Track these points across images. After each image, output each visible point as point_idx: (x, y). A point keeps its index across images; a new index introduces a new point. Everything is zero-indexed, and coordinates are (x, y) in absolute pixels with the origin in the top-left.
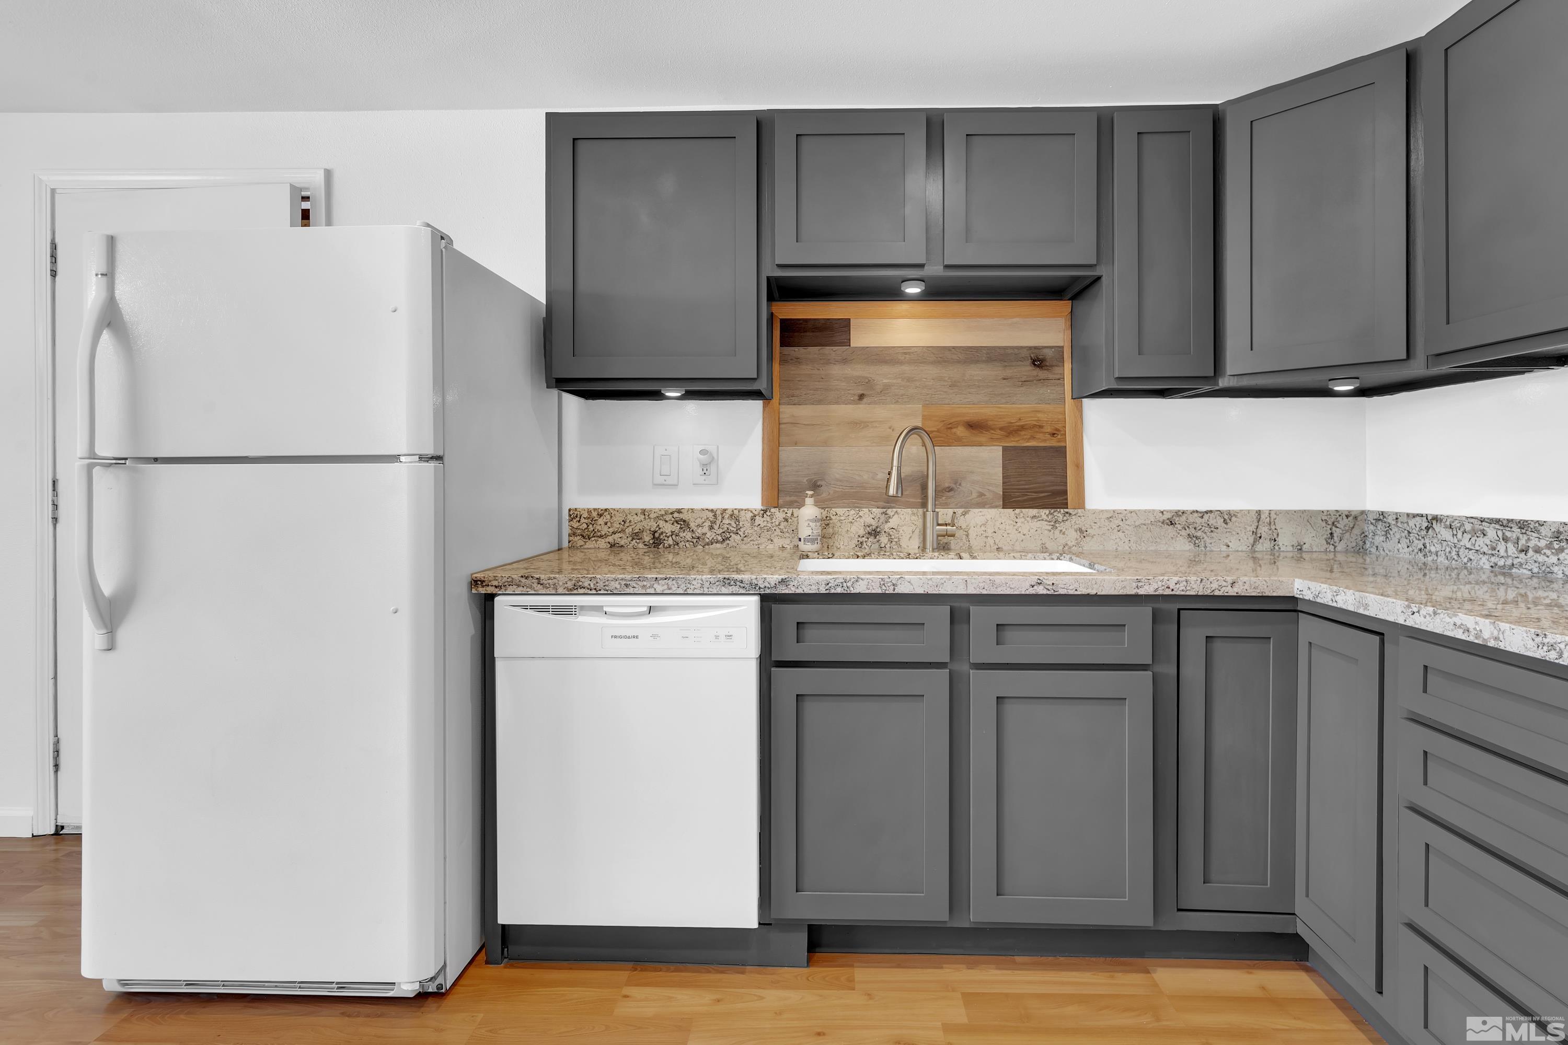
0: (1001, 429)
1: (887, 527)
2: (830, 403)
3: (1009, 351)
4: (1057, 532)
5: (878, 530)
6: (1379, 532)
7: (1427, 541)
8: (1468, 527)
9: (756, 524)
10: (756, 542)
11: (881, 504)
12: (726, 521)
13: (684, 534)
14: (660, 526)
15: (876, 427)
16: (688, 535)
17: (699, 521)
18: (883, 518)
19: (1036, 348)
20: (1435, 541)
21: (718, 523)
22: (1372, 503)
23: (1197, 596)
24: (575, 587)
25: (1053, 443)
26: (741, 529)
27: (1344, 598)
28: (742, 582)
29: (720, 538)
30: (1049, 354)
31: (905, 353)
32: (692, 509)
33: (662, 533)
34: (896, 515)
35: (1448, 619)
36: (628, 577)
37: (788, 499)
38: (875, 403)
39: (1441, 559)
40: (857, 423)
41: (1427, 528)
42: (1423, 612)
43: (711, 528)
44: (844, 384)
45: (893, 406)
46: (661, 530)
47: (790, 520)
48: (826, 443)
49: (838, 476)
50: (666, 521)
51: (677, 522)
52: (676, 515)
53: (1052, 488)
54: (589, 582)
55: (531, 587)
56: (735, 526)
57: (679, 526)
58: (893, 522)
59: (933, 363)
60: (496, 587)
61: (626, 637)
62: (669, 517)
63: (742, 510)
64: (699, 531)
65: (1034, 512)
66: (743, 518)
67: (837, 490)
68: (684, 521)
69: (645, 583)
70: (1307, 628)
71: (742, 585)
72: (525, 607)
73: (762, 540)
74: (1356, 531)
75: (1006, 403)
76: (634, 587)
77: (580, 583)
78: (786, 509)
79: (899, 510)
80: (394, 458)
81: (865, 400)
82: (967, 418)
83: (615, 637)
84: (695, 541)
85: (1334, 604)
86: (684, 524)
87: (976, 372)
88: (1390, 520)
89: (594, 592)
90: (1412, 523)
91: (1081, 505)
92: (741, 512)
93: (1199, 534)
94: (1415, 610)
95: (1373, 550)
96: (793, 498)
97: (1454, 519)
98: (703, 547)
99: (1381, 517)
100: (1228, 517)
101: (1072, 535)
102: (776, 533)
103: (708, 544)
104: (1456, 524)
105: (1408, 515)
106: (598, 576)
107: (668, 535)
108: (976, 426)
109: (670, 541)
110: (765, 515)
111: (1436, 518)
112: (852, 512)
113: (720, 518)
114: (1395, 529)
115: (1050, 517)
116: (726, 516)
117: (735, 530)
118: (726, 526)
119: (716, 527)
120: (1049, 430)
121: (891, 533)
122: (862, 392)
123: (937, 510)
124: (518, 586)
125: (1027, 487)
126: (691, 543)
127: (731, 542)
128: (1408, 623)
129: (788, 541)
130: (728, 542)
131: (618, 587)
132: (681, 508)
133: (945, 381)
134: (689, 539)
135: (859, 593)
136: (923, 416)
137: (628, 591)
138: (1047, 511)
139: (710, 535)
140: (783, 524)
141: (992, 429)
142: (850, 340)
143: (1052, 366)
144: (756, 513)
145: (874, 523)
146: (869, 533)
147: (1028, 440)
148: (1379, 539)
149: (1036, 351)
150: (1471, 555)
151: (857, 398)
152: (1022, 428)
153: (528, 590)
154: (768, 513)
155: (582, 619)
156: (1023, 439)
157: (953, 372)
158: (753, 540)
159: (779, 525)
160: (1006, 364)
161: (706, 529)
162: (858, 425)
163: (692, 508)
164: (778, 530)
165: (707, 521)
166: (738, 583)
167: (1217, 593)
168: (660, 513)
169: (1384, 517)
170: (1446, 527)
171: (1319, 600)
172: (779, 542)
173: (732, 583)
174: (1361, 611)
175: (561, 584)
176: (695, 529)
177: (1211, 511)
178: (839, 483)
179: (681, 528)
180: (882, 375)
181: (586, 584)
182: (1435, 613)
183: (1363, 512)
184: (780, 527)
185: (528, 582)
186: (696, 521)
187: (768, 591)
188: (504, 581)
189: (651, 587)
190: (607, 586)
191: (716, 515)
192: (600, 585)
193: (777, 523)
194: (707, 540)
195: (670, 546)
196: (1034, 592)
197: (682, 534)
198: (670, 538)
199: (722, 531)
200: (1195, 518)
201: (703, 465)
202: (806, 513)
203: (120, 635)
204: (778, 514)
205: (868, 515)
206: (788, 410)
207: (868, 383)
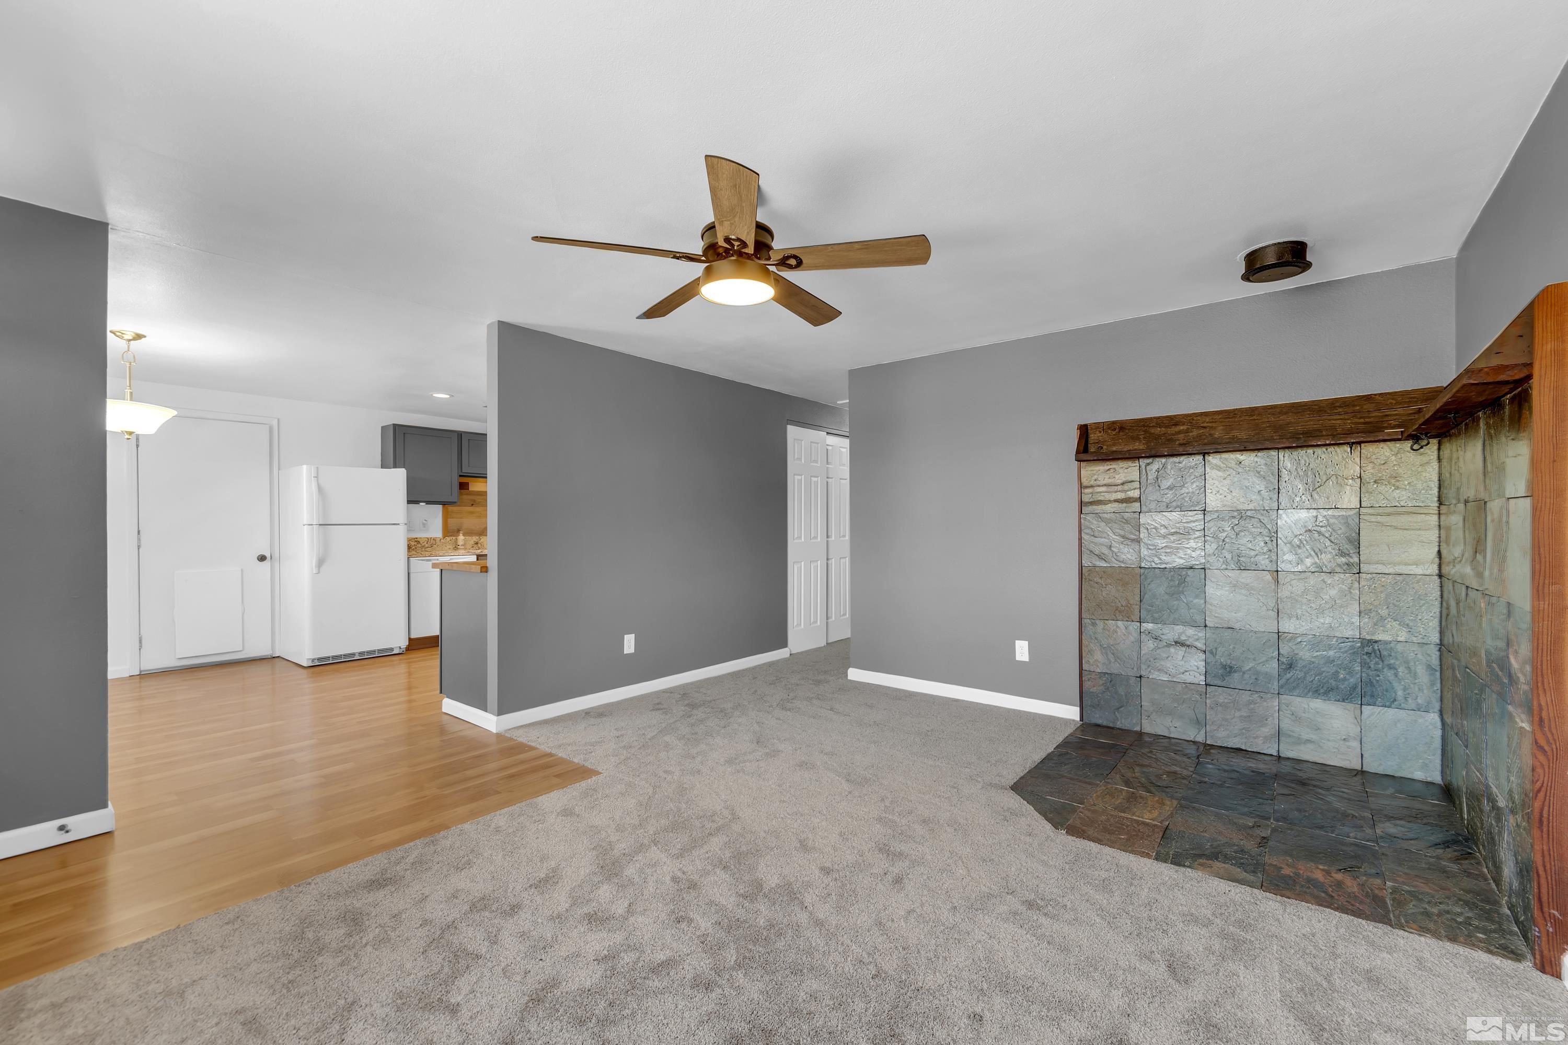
2: (463, 506)
9: (441, 542)
11: (478, 535)
12: (431, 541)
14: (410, 542)
15: (476, 513)
17: (423, 540)
18: (478, 539)
26: (436, 543)
29: (429, 545)
32: (421, 538)
33: (410, 544)
37: (451, 534)
40: (470, 512)
44: (467, 501)
45: (481, 507)
47: (451, 540)
48: (462, 518)
49: (466, 528)
52: (416, 540)
56: (434, 542)
58: (482, 541)
62: (413, 541)
64: (423, 544)
66: (437, 540)
67: (465, 532)
73: (443, 546)
78: (450, 537)
79: (483, 537)
80: (398, 524)
84: (421, 545)
86: (418, 542)
92: (436, 538)
98: (423, 548)
102: (447, 544)
107: (412, 544)
109: (413, 546)
112: (470, 537)
116: (431, 539)
119: (428, 542)
121: (481, 544)
122: (472, 503)
129: (451, 546)
130: (432, 547)
132: (417, 537)
134: (419, 545)
139: (427, 545)
142: (469, 488)
144: (440, 538)
145: (476, 541)
146: (475, 543)
151: (471, 505)
153: (419, 557)
154: (443, 538)
158: (440, 547)
159: (448, 542)
161: (425, 543)
165: (426, 541)
168: (410, 539)
172: (448, 547)
176: (421, 542)
178: (465, 530)
180: (478, 499)
185: (419, 555)
188: (412, 555)
191: (428, 539)
194: (426, 547)
197: (417, 544)
201: (424, 524)
202: (461, 538)
203: (322, 569)
204: (448, 539)
205: (475, 538)
206: (450, 508)
207: (474, 501)
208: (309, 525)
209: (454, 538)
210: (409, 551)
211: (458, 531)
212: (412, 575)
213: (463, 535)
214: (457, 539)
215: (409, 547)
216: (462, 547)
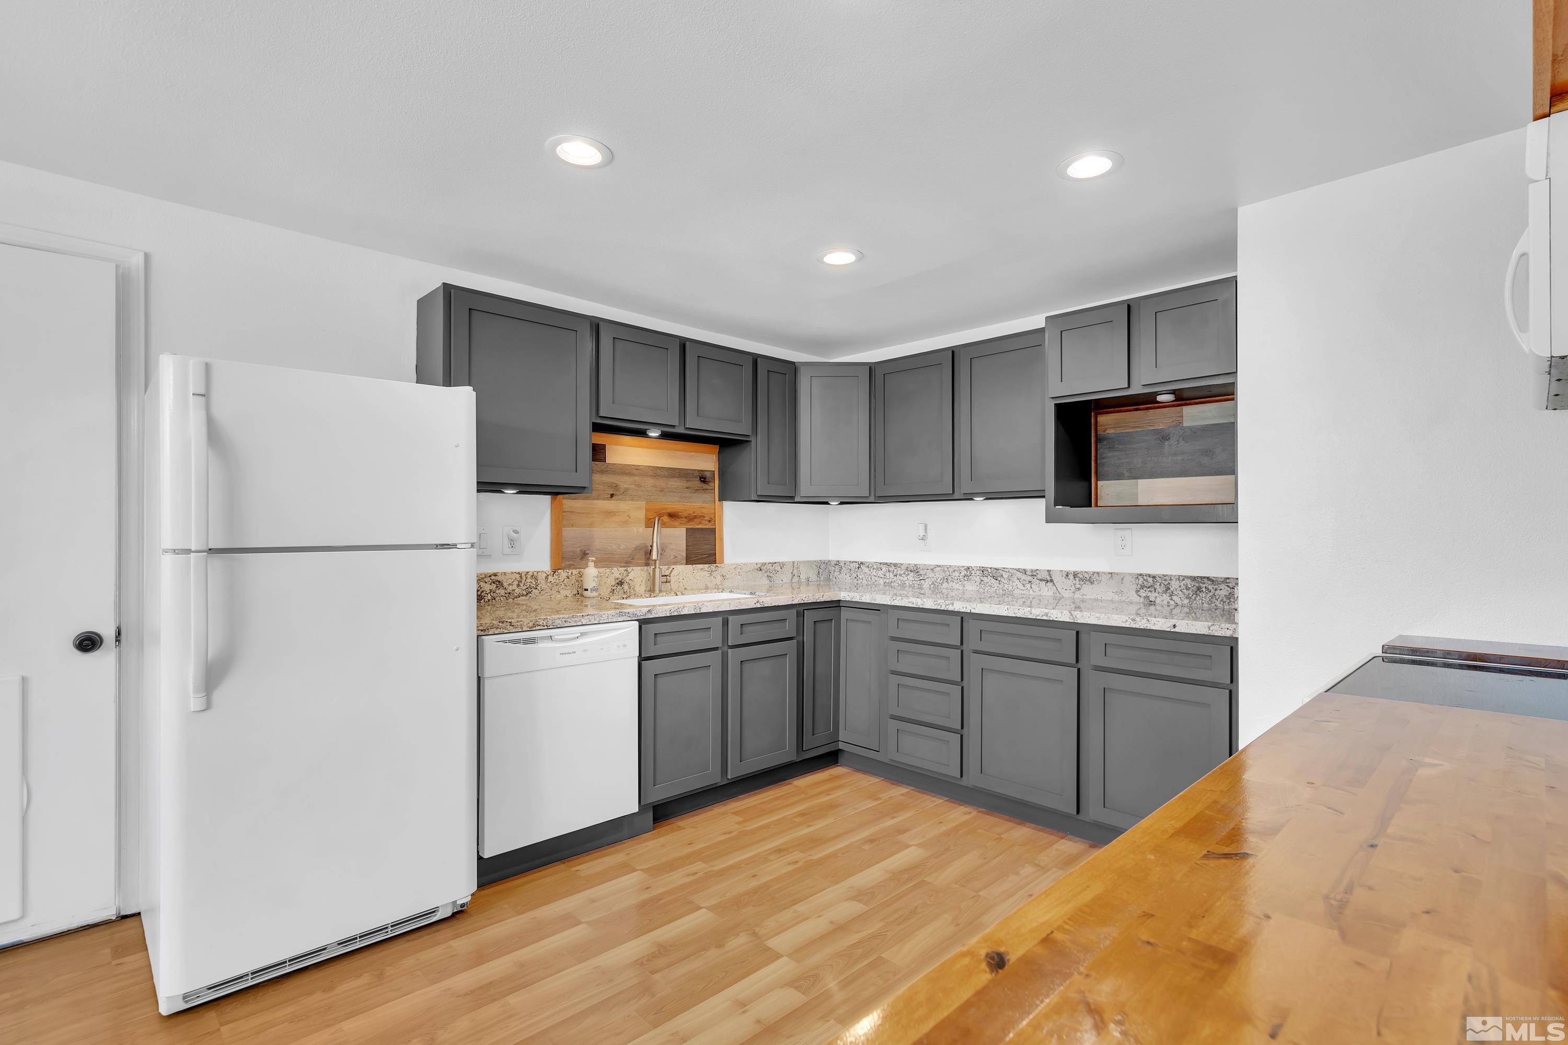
0: (685, 518)
1: (627, 579)
2: (594, 499)
3: (689, 472)
4: (712, 577)
5: (623, 581)
6: (836, 570)
7: (858, 573)
8: (875, 567)
9: (549, 581)
10: (549, 594)
11: (623, 564)
12: (529, 580)
13: (499, 591)
14: (482, 586)
15: (620, 515)
16: (502, 592)
17: (510, 581)
18: (625, 573)
19: (701, 471)
20: (862, 573)
21: (523, 581)
22: (833, 556)
23: (812, 603)
24: (534, 625)
25: (709, 526)
26: (539, 585)
27: (865, 597)
28: (629, 613)
29: (524, 593)
30: (708, 474)
31: (636, 469)
32: (504, 573)
33: (483, 591)
34: (632, 572)
35: (906, 600)
36: (567, 616)
37: (568, 563)
38: (620, 500)
39: (864, 581)
40: (609, 513)
41: (858, 568)
42: (897, 599)
43: (518, 585)
44: (602, 487)
45: (630, 502)
46: (482, 589)
47: (570, 578)
48: (591, 525)
49: (598, 547)
50: (486, 582)
51: (494, 583)
52: (493, 577)
53: (708, 552)
54: (543, 622)
55: (506, 628)
56: (535, 583)
57: (495, 585)
58: (631, 576)
59: (651, 476)
60: (482, 630)
61: (569, 653)
62: (487, 580)
63: (539, 572)
64: (510, 588)
65: (701, 566)
66: (540, 578)
67: (598, 556)
68: (499, 582)
69: (576, 619)
70: (845, 614)
71: (629, 615)
72: (505, 642)
73: (554, 592)
74: (827, 570)
75: (688, 502)
76: (570, 622)
77: (538, 623)
78: (568, 570)
79: (634, 568)
81: (614, 498)
82: (668, 511)
83: (562, 654)
84: (507, 595)
85: (861, 601)
86: (499, 584)
87: (675, 483)
88: (842, 564)
89: (546, 627)
90: (852, 565)
91: (722, 562)
92: (539, 573)
93: (771, 575)
94: (895, 598)
95: (834, 579)
96: (571, 563)
97: (870, 563)
98: (513, 599)
99: (837, 563)
100: (782, 565)
101: (719, 578)
102: (562, 587)
103: (516, 597)
104: (870, 566)
105: (850, 562)
106: (548, 617)
107: (487, 592)
108: (672, 516)
109: (489, 597)
110: (554, 575)
111: (862, 563)
112: (608, 570)
113: (524, 578)
114: (844, 568)
115: (709, 568)
116: (529, 577)
117: (535, 586)
118: (528, 584)
119: (522, 585)
120: (707, 519)
121: (630, 583)
122: (612, 493)
123: (661, 567)
124: (497, 628)
125: (698, 551)
126: (505, 598)
127: (532, 595)
128: (892, 604)
129: (569, 592)
130: (530, 595)
131: (560, 623)
132: (496, 572)
133: (658, 488)
134: (503, 595)
135: (685, 614)
136: (646, 509)
137: (566, 625)
138: (707, 565)
139: (518, 591)
140: (566, 580)
141: (681, 518)
142: (605, 458)
143: (709, 482)
144: (548, 573)
145: (620, 577)
146: (618, 583)
147: (698, 525)
148: (836, 574)
149: (702, 472)
150: (876, 578)
151: (609, 496)
152: (695, 517)
153: (503, 630)
154: (556, 573)
155: (541, 645)
156: (696, 524)
157: (661, 483)
158: (547, 593)
159: (564, 581)
160: (688, 479)
161: (515, 587)
162: (610, 514)
163: (505, 571)
164: (563, 585)
165: (516, 581)
166: (627, 614)
167: (818, 601)
168: (481, 577)
169: (839, 563)
170: (866, 567)
171: (853, 600)
172: (563, 593)
173: (624, 614)
174: (873, 602)
175: (525, 624)
176: (507, 587)
177: (776, 563)
178: (598, 552)
179: (497, 587)
180: (625, 482)
181: (541, 623)
182: (902, 599)
183: (829, 561)
184: (564, 582)
185: (504, 625)
186: (508, 581)
187: (642, 618)
188: (487, 626)
189: (580, 621)
190: (554, 623)
191: (521, 577)
192: (550, 623)
193: (562, 580)
194: (516, 595)
195: (489, 600)
196: (755, 607)
197: (497, 592)
198: (489, 595)
199: (525, 587)
200: (769, 566)
201: (512, 541)
202: (591, 572)
203: (218, 695)
204: (563, 574)
205: (617, 572)
206: (568, 503)
207: (616, 487)
208: (175, 552)
209: (575, 572)
210: (479, 608)
211: (584, 555)
212: (488, 685)
213: (596, 566)
214: (581, 575)
215: (480, 598)
216: (595, 594)
